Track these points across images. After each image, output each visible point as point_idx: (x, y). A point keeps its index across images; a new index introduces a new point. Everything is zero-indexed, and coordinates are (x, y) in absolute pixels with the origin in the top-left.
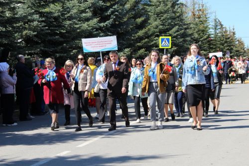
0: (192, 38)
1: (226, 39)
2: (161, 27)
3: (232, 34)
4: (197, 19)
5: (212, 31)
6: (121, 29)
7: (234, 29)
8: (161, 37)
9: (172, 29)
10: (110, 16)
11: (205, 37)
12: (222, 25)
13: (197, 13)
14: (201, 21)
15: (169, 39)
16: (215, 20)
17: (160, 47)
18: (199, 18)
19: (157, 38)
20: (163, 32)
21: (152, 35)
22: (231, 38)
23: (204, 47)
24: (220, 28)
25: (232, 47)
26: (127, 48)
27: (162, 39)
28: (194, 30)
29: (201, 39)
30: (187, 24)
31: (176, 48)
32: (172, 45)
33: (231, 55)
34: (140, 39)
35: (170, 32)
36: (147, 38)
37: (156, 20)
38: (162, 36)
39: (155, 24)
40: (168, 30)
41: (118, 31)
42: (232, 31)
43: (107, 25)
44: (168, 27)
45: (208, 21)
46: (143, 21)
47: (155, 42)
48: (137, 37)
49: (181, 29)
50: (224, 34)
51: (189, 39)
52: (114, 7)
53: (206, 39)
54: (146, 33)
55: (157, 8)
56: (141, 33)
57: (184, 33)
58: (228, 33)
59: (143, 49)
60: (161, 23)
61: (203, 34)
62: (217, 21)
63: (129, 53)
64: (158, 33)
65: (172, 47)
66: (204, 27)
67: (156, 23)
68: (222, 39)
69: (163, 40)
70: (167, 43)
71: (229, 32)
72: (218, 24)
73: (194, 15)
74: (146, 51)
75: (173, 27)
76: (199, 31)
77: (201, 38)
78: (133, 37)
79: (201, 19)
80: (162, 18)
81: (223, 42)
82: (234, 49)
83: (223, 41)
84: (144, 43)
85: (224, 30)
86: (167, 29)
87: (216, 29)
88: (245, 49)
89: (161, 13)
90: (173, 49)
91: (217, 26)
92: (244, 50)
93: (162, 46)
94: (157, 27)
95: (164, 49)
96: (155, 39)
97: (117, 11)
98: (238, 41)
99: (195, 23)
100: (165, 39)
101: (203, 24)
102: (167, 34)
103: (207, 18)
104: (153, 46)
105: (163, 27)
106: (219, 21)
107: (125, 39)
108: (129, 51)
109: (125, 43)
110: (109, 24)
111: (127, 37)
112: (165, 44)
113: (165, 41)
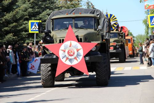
2: (30, 10)
4: (69, 2)
8: (30, 21)
9: (42, 12)
14: (73, 5)
16: (88, 4)
19: (26, 22)
20: (33, 16)
21: (20, 19)
30: (59, 7)
34: (8, 22)
35: (40, 16)
37: (24, 3)
38: (31, 19)
39: (23, 6)
40: (39, 13)
44: (38, 10)
45: (80, 5)
46: (10, 3)
47: (24, 26)
48: (4, 20)
54: (14, 16)
56: (8, 16)
59: (11, 34)
60: (30, 5)
62: (90, 4)
64: (28, 17)
67: (25, 5)
69: (32, 24)
74: (14, 36)
75: (43, 11)
84: (12, 27)
86: (37, 12)
93: (31, 31)
94: (26, 10)
95: (34, 33)
96: (24, 22)
99: (67, 6)
100: (35, 23)
101: (75, 7)
102: (38, 18)
103: (79, 1)
104: (22, 30)
105: (32, 10)
106: (92, 4)
112: (35, 29)
113: (35, 25)
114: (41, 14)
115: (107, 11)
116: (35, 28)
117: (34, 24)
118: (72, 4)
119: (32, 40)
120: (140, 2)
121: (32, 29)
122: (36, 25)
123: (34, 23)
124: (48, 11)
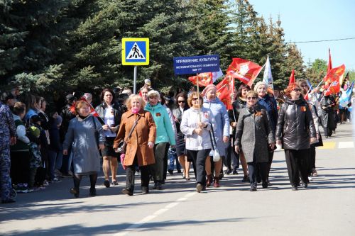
0: (192, 43)
1: (264, 45)
2: (123, 14)
3: (275, 34)
5: (233, 27)
6: (37, 18)
7: (279, 23)
8: (124, 40)
11: (221, 40)
12: (254, 14)
14: (211, 3)
15: (144, 43)
17: (124, 63)
19: (115, 41)
20: (129, 27)
22: (274, 44)
24: (249, 21)
25: (278, 64)
26: (53, 63)
27: (127, 43)
28: (197, 23)
29: (212, 46)
30: (182, 9)
31: (159, 66)
32: (151, 58)
33: (277, 82)
34: (84, 41)
35: (146, 27)
36: (95, 40)
38: (127, 36)
40: (141, 22)
41: (30, 21)
42: (277, 27)
44: (141, 14)
45: (226, 4)
49: (170, 22)
50: (259, 34)
51: (186, 43)
53: (222, 45)
54: (94, 28)
57: (177, 29)
58: (268, 32)
59: (89, 68)
60: (123, 4)
61: (216, 32)
62: (245, 3)
63: (60, 75)
64: (118, 30)
65: (151, 64)
66: (217, 17)
68: (255, 45)
69: (129, 45)
70: (141, 53)
71: (269, 29)
72: (247, 13)
74: (95, 71)
76: (206, 25)
77: (213, 42)
78: (68, 36)
81: (258, 53)
82: (282, 68)
83: (257, 50)
84: (91, 53)
85: (259, 25)
86: (137, 20)
87: (241, 22)
88: (305, 70)
90: (153, 67)
92: (301, 70)
93: (127, 61)
94: (114, 14)
95: (133, 67)
98: (290, 50)
99: (197, 7)
100: (136, 44)
101: (214, 9)
102: (139, 33)
104: (106, 60)
105: (128, 16)
106: (247, 3)
107: (49, 42)
108: (60, 71)
109: (48, 51)
110: (9, 4)
111: (53, 37)
112: (136, 57)
113: (135, 48)
114: (148, 23)
116: (136, 54)
117: (134, 46)
118: (208, 2)
119: (126, 82)
121: (128, 58)
122: (138, 47)
123: (133, 43)
124: (162, 18)
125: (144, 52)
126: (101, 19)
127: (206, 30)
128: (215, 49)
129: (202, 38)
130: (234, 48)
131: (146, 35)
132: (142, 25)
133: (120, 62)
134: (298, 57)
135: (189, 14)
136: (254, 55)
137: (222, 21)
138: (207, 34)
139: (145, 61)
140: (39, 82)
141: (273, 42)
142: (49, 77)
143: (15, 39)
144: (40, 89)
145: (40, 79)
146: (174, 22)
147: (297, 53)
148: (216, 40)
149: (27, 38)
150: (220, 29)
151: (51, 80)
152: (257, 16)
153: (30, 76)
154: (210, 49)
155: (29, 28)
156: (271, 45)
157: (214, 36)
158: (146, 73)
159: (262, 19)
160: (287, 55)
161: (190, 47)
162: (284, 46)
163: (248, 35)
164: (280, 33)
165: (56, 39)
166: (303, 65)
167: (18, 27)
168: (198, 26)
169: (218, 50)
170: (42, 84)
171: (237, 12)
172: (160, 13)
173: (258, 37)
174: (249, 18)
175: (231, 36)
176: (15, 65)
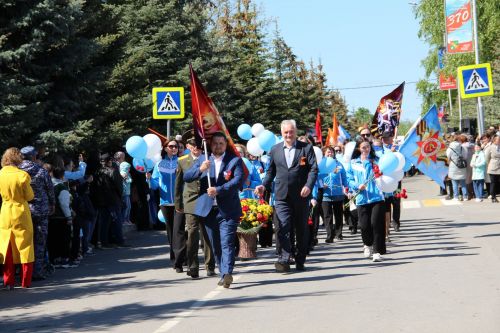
0: (228, 92)
1: (306, 92)
2: (152, 60)
3: (316, 79)
4: (235, 41)
5: (271, 73)
6: (63, 67)
7: (321, 67)
8: (155, 90)
10: (29, 30)
11: (260, 88)
12: (293, 57)
13: (234, 25)
14: (247, 46)
15: (178, 93)
16: (277, 44)
17: (156, 116)
18: (240, 37)
20: (162, 75)
22: (317, 91)
23: (260, 113)
24: (288, 66)
26: (82, 118)
27: (158, 93)
28: (232, 69)
30: (217, 54)
32: (186, 109)
35: (179, 75)
36: (125, 90)
38: (157, 85)
40: (173, 69)
42: (318, 72)
43: (22, 55)
44: (171, 60)
45: (263, 47)
50: (299, 80)
51: (223, 92)
52: (40, 5)
53: (262, 94)
55: (138, 8)
57: (214, 75)
58: (309, 78)
59: (120, 123)
60: (151, 49)
61: (253, 79)
63: (91, 132)
65: (186, 116)
66: (255, 62)
68: (295, 93)
69: (161, 96)
70: (174, 104)
71: (310, 75)
72: (285, 55)
73: (229, 28)
74: (126, 126)
76: (242, 72)
77: (250, 91)
78: (99, 88)
79: (247, 40)
80: (155, 37)
81: (298, 102)
82: (326, 118)
83: (297, 98)
84: (123, 104)
85: (299, 70)
86: (170, 65)
87: (279, 66)
88: (349, 120)
89: (150, 22)
90: (188, 121)
91: (281, 59)
92: (346, 121)
93: (159, 114)
94: (142, 60)
95: (165, 121)
97: (51, 17)
98: (333, 98)
100: (168, 94)
101: (251, 52)
102: (172, 81)
103: (259, 38)
105: (157, 62)
106: (285, 45)
107: (76, 94)
108: (90, 128)
109: (76, 104)
110: (31, 53)
111: (81, 89)
112: (169, 109)
113: (168, 99)
114: (181, 69)
115: (320, 61)
116: (169, 105)
117: (166, 97)
118: (243, 45)
120: (420, 36)
121: (160, 110)
122: (171, 98)
123: (165, 93)
124: (197, 63)
125: (178, 103)
126: (131, 66)
127: (242, 77)
128: (253, 98)
129: (239, 86)
130: (274, 96)
131: (179, 84)
132: (174, 72)
133: (151, 115)
134: (342, 106)
135: (225, 60)
136: (294, 103)
137: (259, 66)
138: (244, 81)
139: (179, 113)
140: (67, 141)
141: (315, 88)
142: (79, 135)
143: (37, 92)
144: (69, 149)
145: (69, 137)
146: (209, 69)
147: (341, 100)
148: (254, 88)
149: (51, 90)
150: (257, 76)
151: (80, 138)
152: (297, 60)
153: (57, 135)
154: (248, 98)
155: (53, 79)
156: (313, 93)
157: (251, 84)
158: (181, 127)
159: (302, 63)
160: (330, 103)
161: (227, 97)
162: (327, 93)
163: (288, 82)
164: (322, 78)
165: (84, 92)
166: (348, 114)
167: (41, 78)
168: (234, 72)
169: (258, 100)
170: (70, 143)
171: (275, 56)
172: (194, 58)
173: (299, 84)
174: (288, 62)
175: (270, 82)
176: (40, 122)
